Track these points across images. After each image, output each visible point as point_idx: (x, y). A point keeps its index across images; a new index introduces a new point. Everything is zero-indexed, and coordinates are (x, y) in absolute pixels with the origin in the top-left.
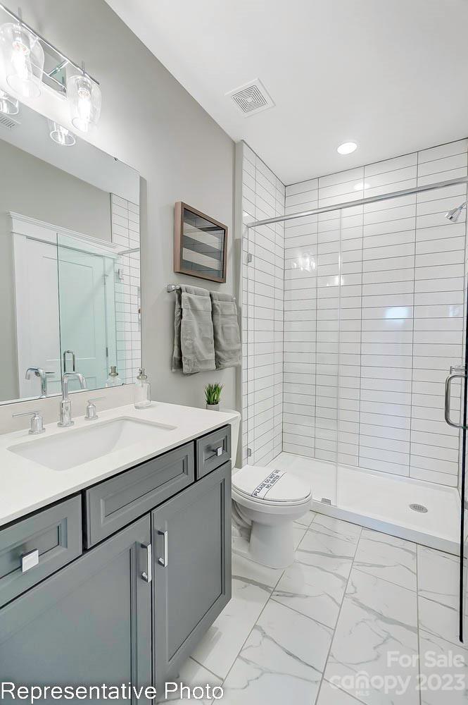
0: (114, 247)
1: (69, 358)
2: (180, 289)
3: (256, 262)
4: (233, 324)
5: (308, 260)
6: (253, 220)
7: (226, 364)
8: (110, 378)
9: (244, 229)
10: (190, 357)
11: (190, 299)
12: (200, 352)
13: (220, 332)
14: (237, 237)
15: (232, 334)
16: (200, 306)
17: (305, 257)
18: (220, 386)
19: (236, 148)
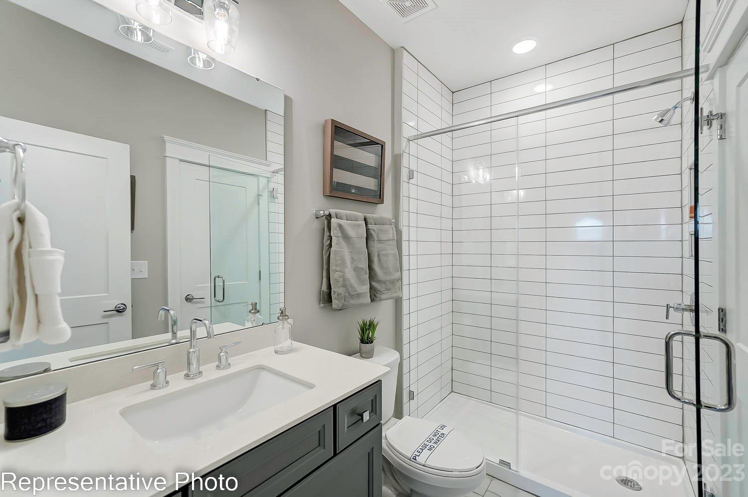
0: (268, 166)
1: (219, 283)
2: (330, 215)
3: (418, 178)
4: (392, 250)
5: (481, 171)
6: (415, 133)
7: (383, 296)
8: (251, 315)
9: (404, 143)
10: (341, 290)
11: (340, 226)
12: (351, 285)
13: (375, 259)
14: (396, 152)
15: (391, 262)
16: (351, 233)
17: (477, 169)
18: (375, 322)
19: (394, 54)
